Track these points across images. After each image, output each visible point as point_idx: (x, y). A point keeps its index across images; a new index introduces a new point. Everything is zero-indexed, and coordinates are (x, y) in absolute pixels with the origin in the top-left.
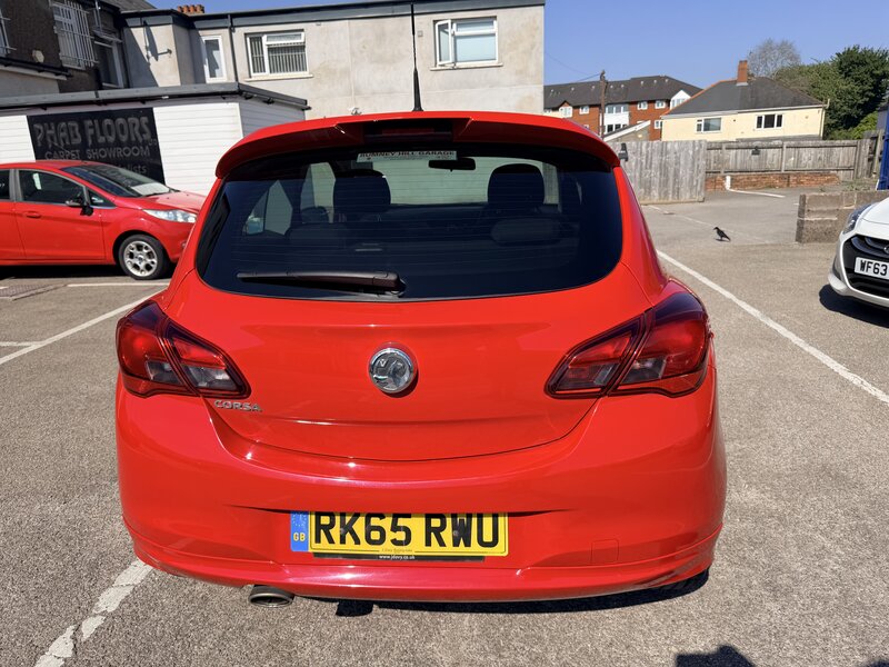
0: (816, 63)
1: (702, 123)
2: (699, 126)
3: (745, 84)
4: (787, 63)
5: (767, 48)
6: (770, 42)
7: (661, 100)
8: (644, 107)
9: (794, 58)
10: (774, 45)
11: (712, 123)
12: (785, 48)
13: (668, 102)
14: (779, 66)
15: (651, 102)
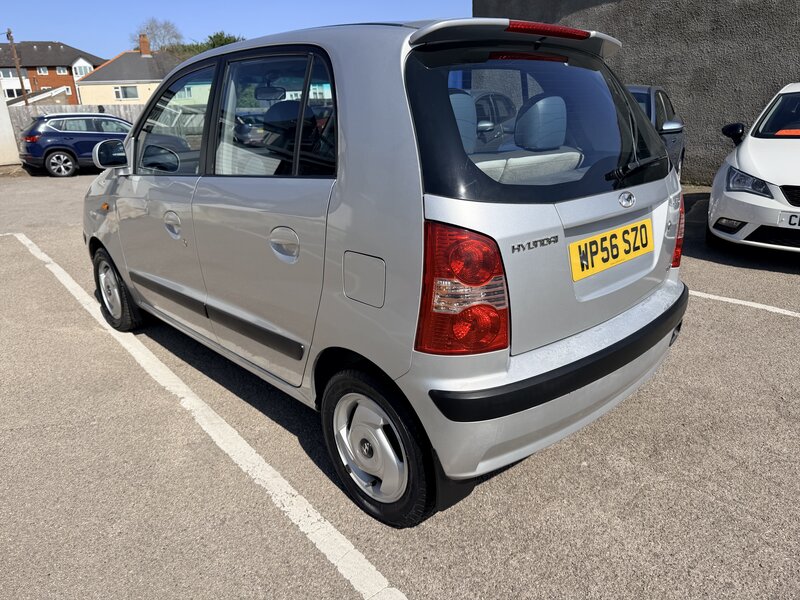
0: (195, 44)
1: (120, 90)
2: (117, 93)
3: (149, 56)
4: (174, 41)
5: (153, 26)
6: (154, 21)
7: (62, 66)
8: (44, 73)
9: (177, 37)
10: (158, 25)
11: (128, 90)
12: (167, 27)
13: (69, 69)
14: (167, 43)
15: (51, 68)
